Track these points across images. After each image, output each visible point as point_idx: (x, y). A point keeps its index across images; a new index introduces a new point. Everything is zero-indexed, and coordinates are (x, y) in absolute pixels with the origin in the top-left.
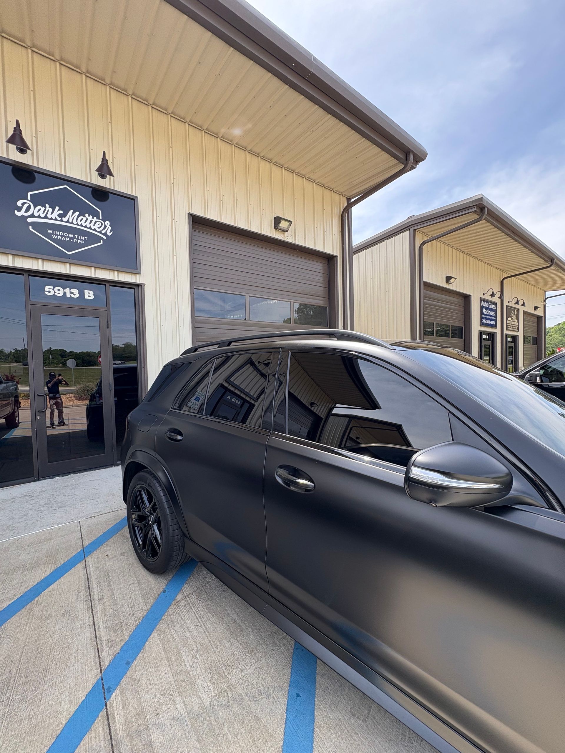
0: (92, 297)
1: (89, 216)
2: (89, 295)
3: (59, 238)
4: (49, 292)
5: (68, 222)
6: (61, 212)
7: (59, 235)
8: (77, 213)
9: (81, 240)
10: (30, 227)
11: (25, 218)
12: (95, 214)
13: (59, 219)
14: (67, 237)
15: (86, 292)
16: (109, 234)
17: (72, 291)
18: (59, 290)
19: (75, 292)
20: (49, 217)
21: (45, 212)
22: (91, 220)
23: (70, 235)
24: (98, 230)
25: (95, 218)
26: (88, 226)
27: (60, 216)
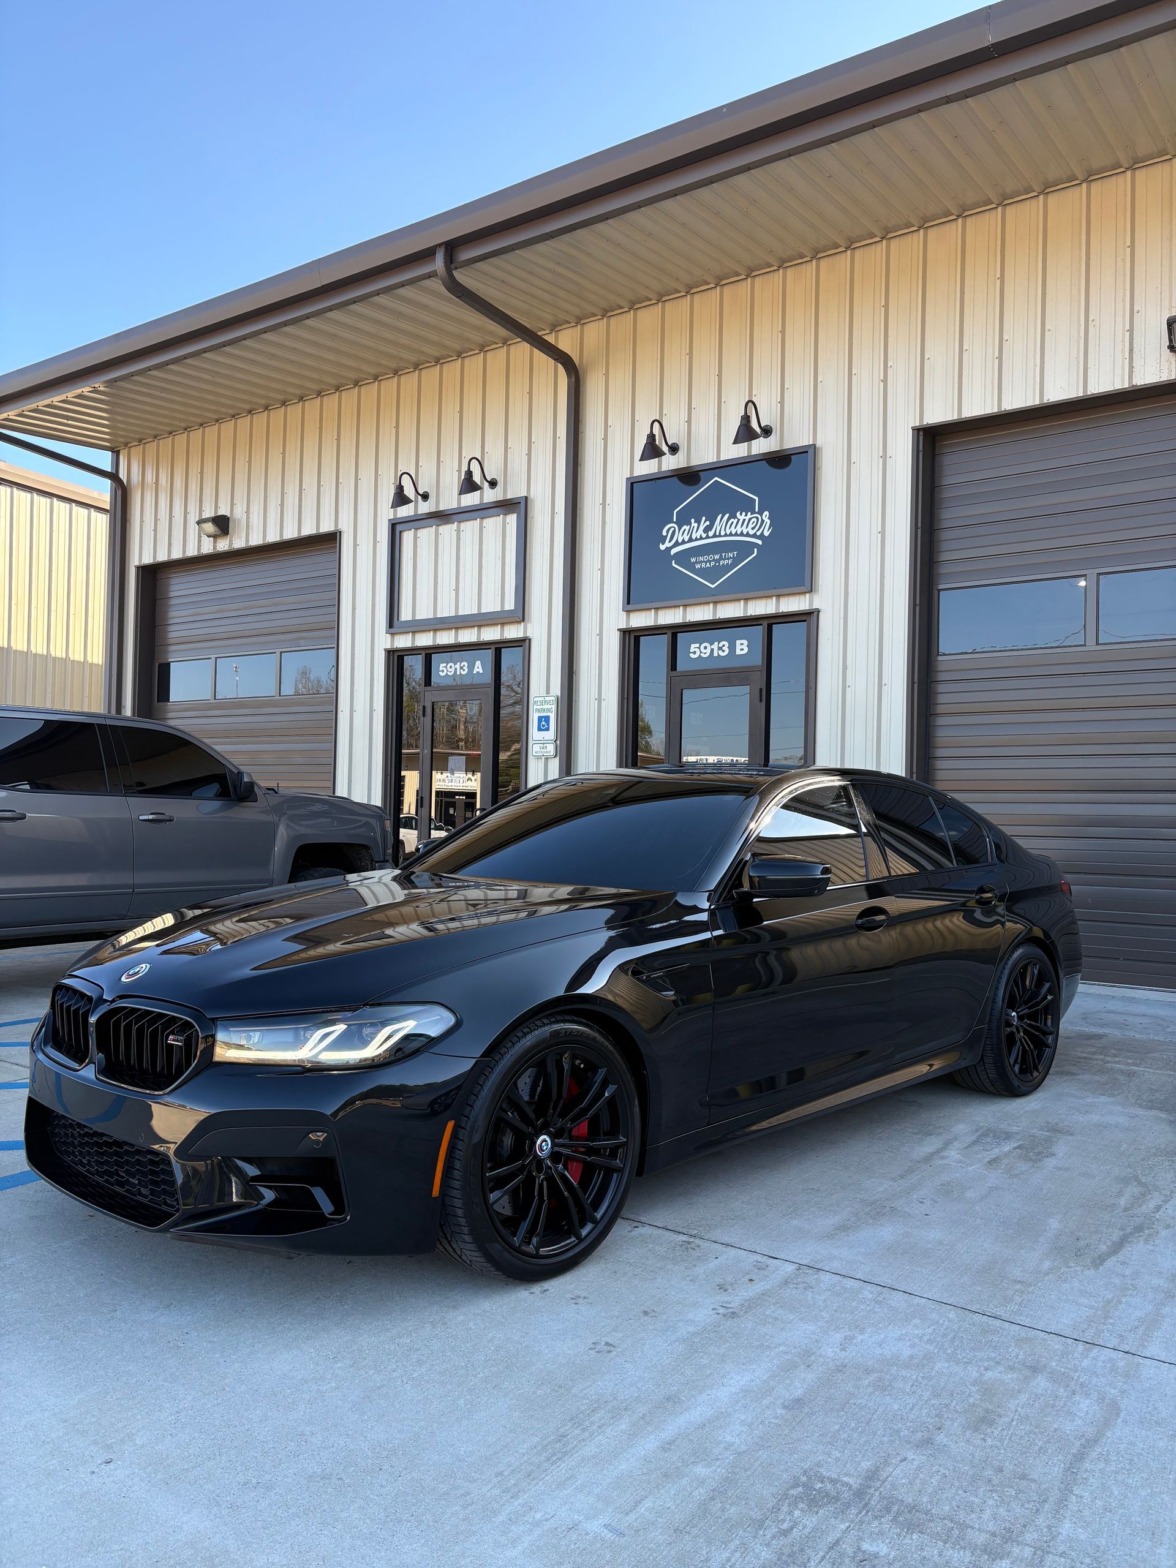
0: (746, 650)
1: (741, 514)
2: (742, 647)
3: (703, 565)
4: (695, 653)
5: (715, 536)
6: (708, 523)
7: (704, 562)
8: (727, 515)
9: (728, 559)
10: (673, 562)
11: (669, 549)
12: (748, 506)
13: (704, 536)
14: (712, 561)
15: (738, 642)
16: (766, 533)
17: (720, 645)
18: (705, 648)
19: (724, 646)
20: (694, 538)
21: (690, 532)
22: (744, 520)
23: (717, 557)
24: (752, 532)
25: (749, 513)
26: (739, 533)
27: (706, 530)
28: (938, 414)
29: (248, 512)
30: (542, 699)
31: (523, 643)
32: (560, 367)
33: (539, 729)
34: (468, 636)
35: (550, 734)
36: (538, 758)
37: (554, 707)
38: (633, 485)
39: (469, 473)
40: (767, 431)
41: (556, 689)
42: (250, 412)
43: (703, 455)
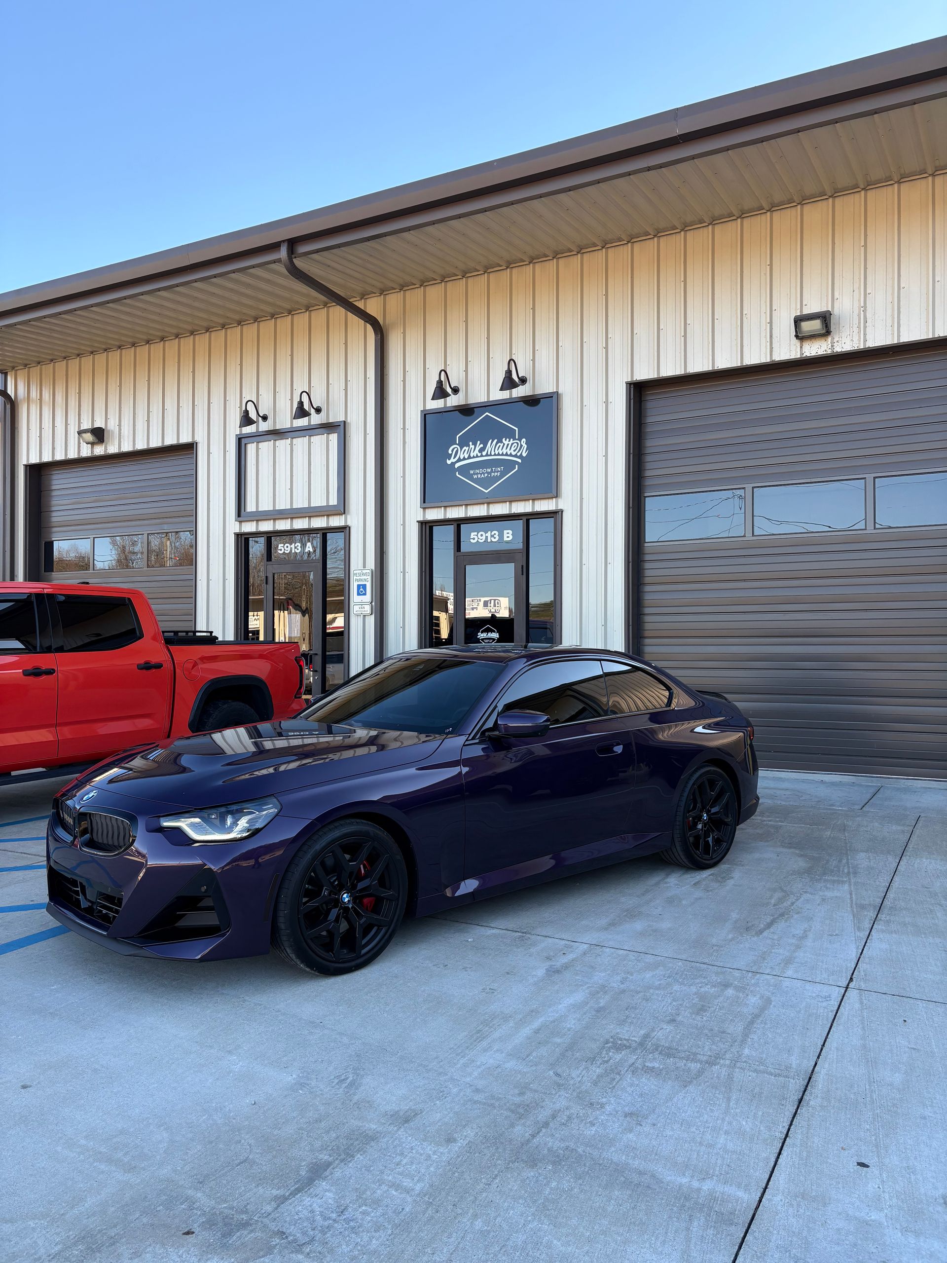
0: (511, 538)
1: (506, 440)
2: (508, 535)
3: (479, 476)
4: (474, 539)
5: (487, 455)
6: (482, 446)
9: (497, 472)
10: (457, 473)
11: (453, 464)
12: (510, 435)
13: (479, 455)
14: (486, 473)
15: (505, 532)
17: (492, 534)
18: (482, 535)
19: (495, 534)
20: (472, 456)
21: (469, 452)
22: (508, 444)
23: (489, 470)
24: (514, 453)
25: (512, 440)
26: (504, 453)
27: (481, 451)
28: (644, 373)
29: (120, 425)
30: (360, 571)
31: (345, 530)
32: (369, 327)
33: (359, 594)
34: (301, 524)
35: (367, 598)
36: (358, 615)
37: (369, 578)
38: (426, 415)
39: (301, 403)
40: (523, 381)
41: (371, 563)
42: (119, 347)
43: (478, 396)
